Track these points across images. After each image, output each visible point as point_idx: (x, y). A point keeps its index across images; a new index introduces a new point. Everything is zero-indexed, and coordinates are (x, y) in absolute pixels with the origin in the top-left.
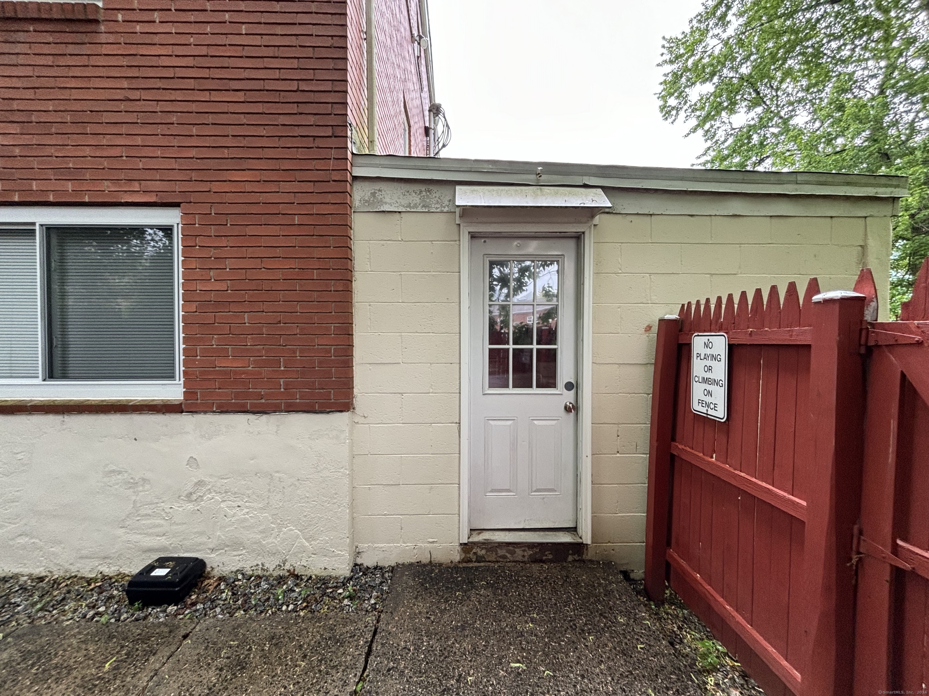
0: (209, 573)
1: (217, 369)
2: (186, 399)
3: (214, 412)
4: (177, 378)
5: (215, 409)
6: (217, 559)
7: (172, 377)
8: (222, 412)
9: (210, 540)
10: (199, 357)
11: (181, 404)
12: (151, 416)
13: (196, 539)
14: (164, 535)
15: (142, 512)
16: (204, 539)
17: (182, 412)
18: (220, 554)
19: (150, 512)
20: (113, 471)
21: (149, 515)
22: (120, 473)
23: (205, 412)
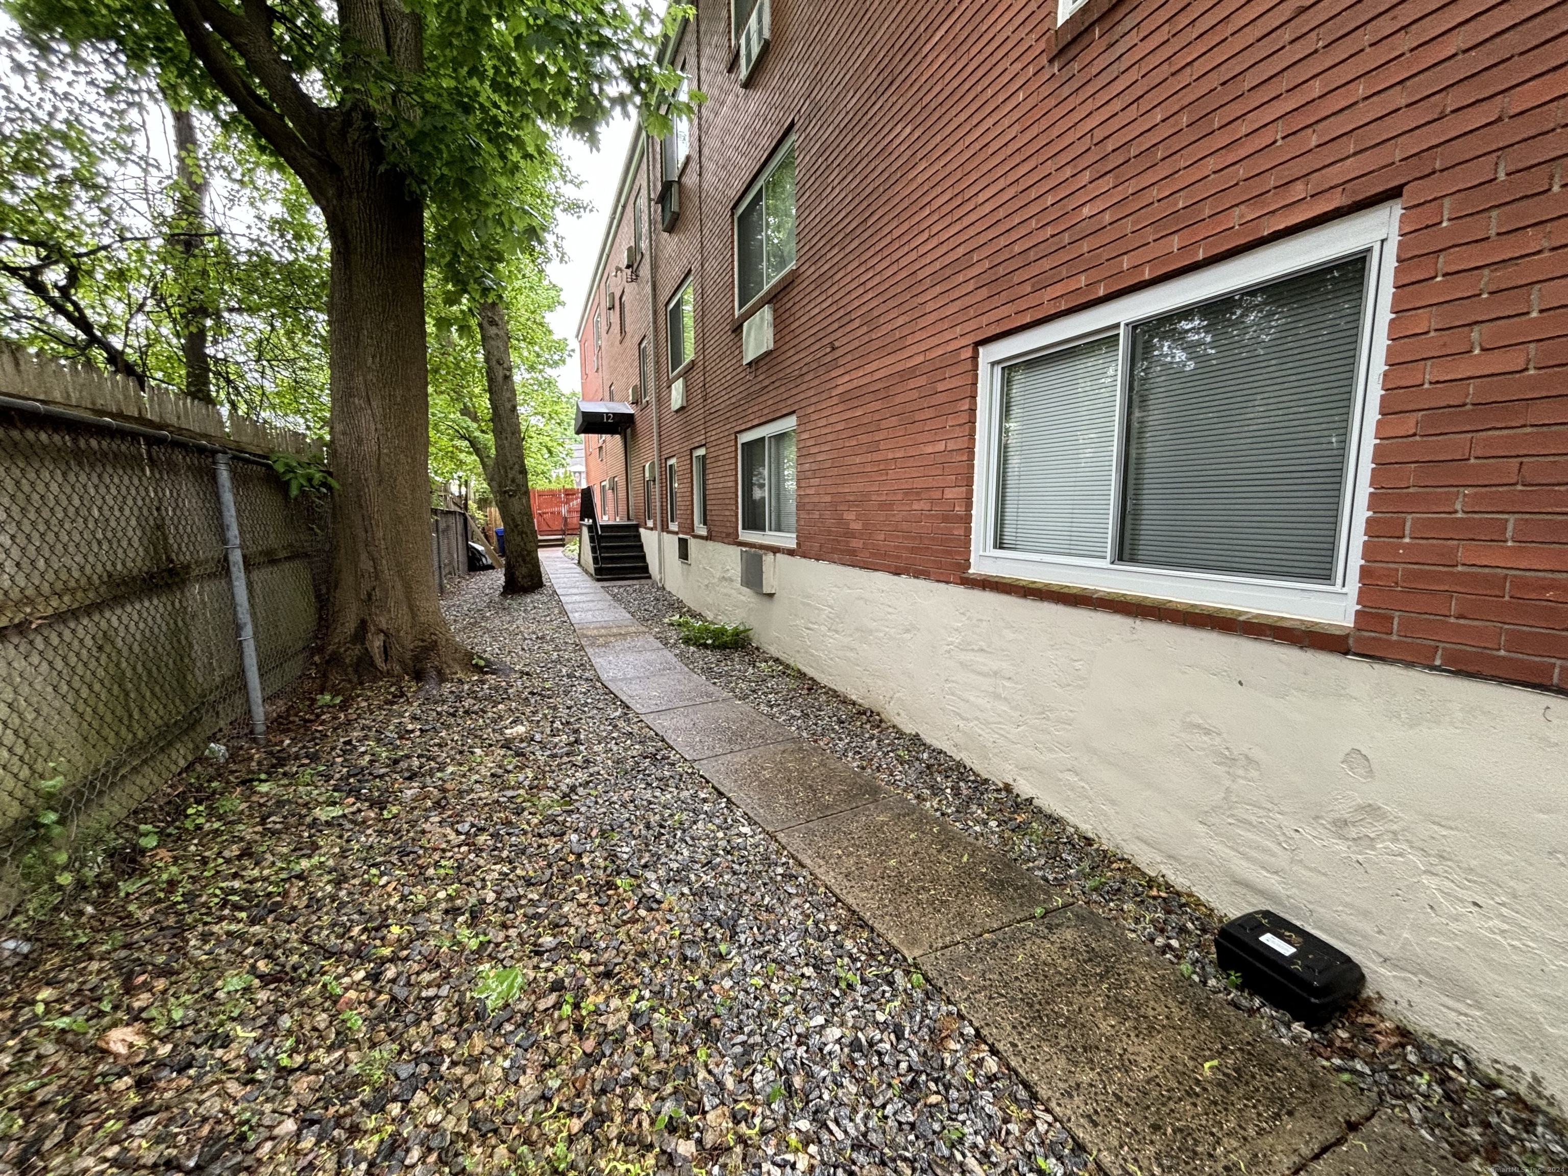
0: (1369, 1000)
1: (1460, 568)
2: (1358, 628)
3: (1433, 668)
4: (1339, 581)
5: (1438, 662)
6: (1397, 985)
7: (1327, 576)
8: (1458, 673)
9: (1381, 937)
10: (1407, 540)
11: (1347, 636)
12: (1275, 648)
13: (1344, 917)
14: (1276, 873)
15: (1240, 812)
16: (1368, 928)
17: (1346, 653)
18: (1404, 979)
19: (1253, 819)
20: (1198, 726)
21: (1250, 824)
22: (1208, 732)
23: (1409, 665)
